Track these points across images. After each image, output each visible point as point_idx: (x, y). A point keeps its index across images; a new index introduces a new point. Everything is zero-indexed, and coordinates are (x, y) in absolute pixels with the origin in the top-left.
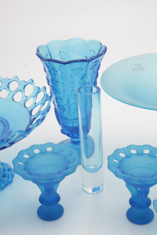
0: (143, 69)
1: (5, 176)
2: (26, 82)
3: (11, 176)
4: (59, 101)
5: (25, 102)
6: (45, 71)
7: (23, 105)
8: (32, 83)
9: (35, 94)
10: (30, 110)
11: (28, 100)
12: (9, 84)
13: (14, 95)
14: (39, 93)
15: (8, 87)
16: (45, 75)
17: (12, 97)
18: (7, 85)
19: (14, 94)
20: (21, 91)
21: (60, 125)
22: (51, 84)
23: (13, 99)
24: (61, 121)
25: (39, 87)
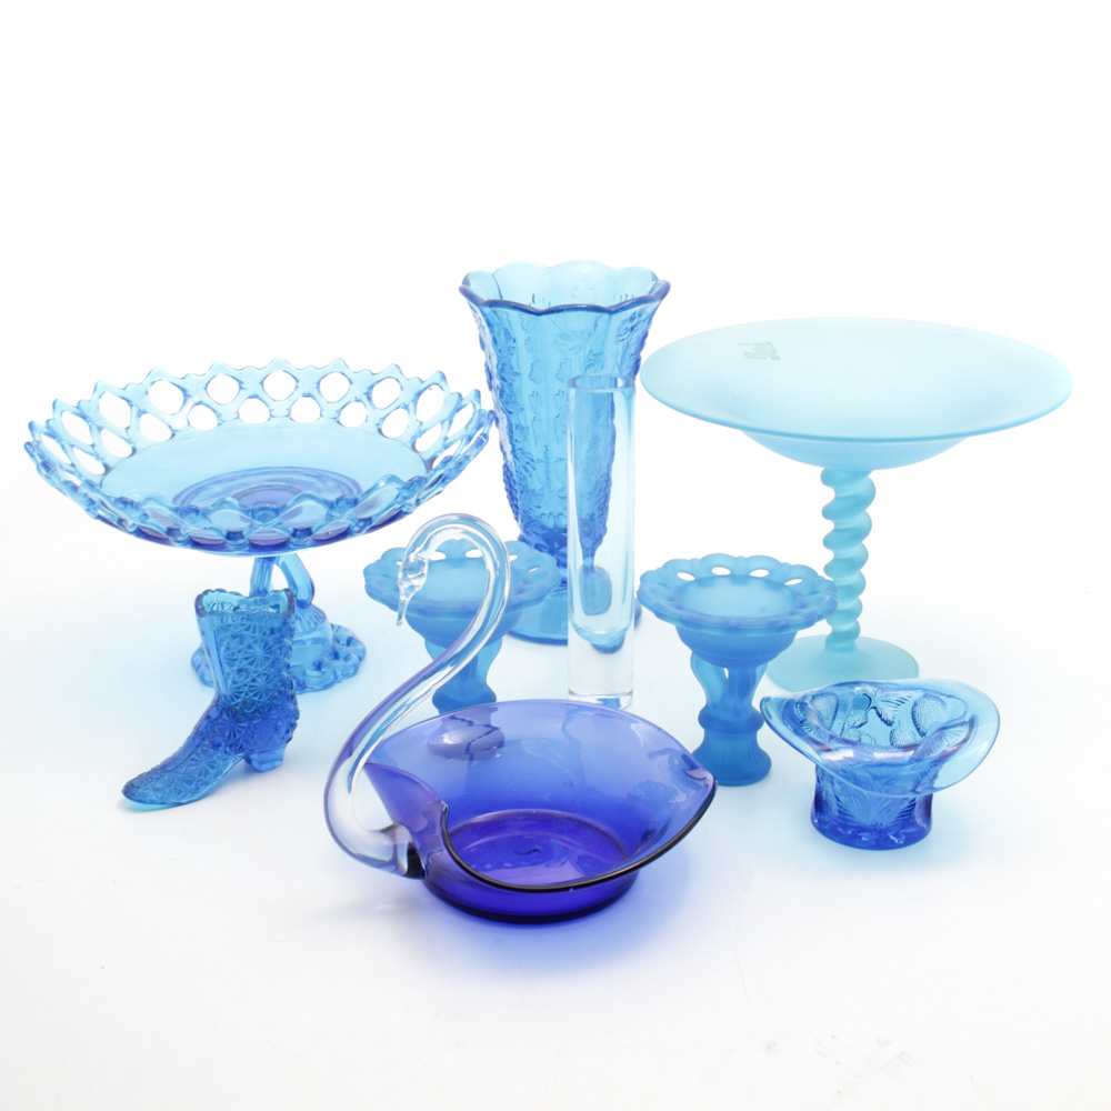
0: (778, 358)
1: (336, 656)
2: (422, 382)
3: (354, 658)
4: (517, 434)
5: (415, 437)
6: (483, 346)
7: (410, 446)
8: (442, 384)
9: (446, 415)
10: (427, 457)
11: (424, 432)
12: (372, 387)
13: (384, 419)
14: (458, 410)
15: (369, 399)
16: (481, 357)
17: (378, 425)
18: (366, 391)
19: (383, 415)
20: (406, 407)
21: (517, 519)
22: (497, 382)
23: (380, 431)
24: (519, 504)
25: (460, 395)
